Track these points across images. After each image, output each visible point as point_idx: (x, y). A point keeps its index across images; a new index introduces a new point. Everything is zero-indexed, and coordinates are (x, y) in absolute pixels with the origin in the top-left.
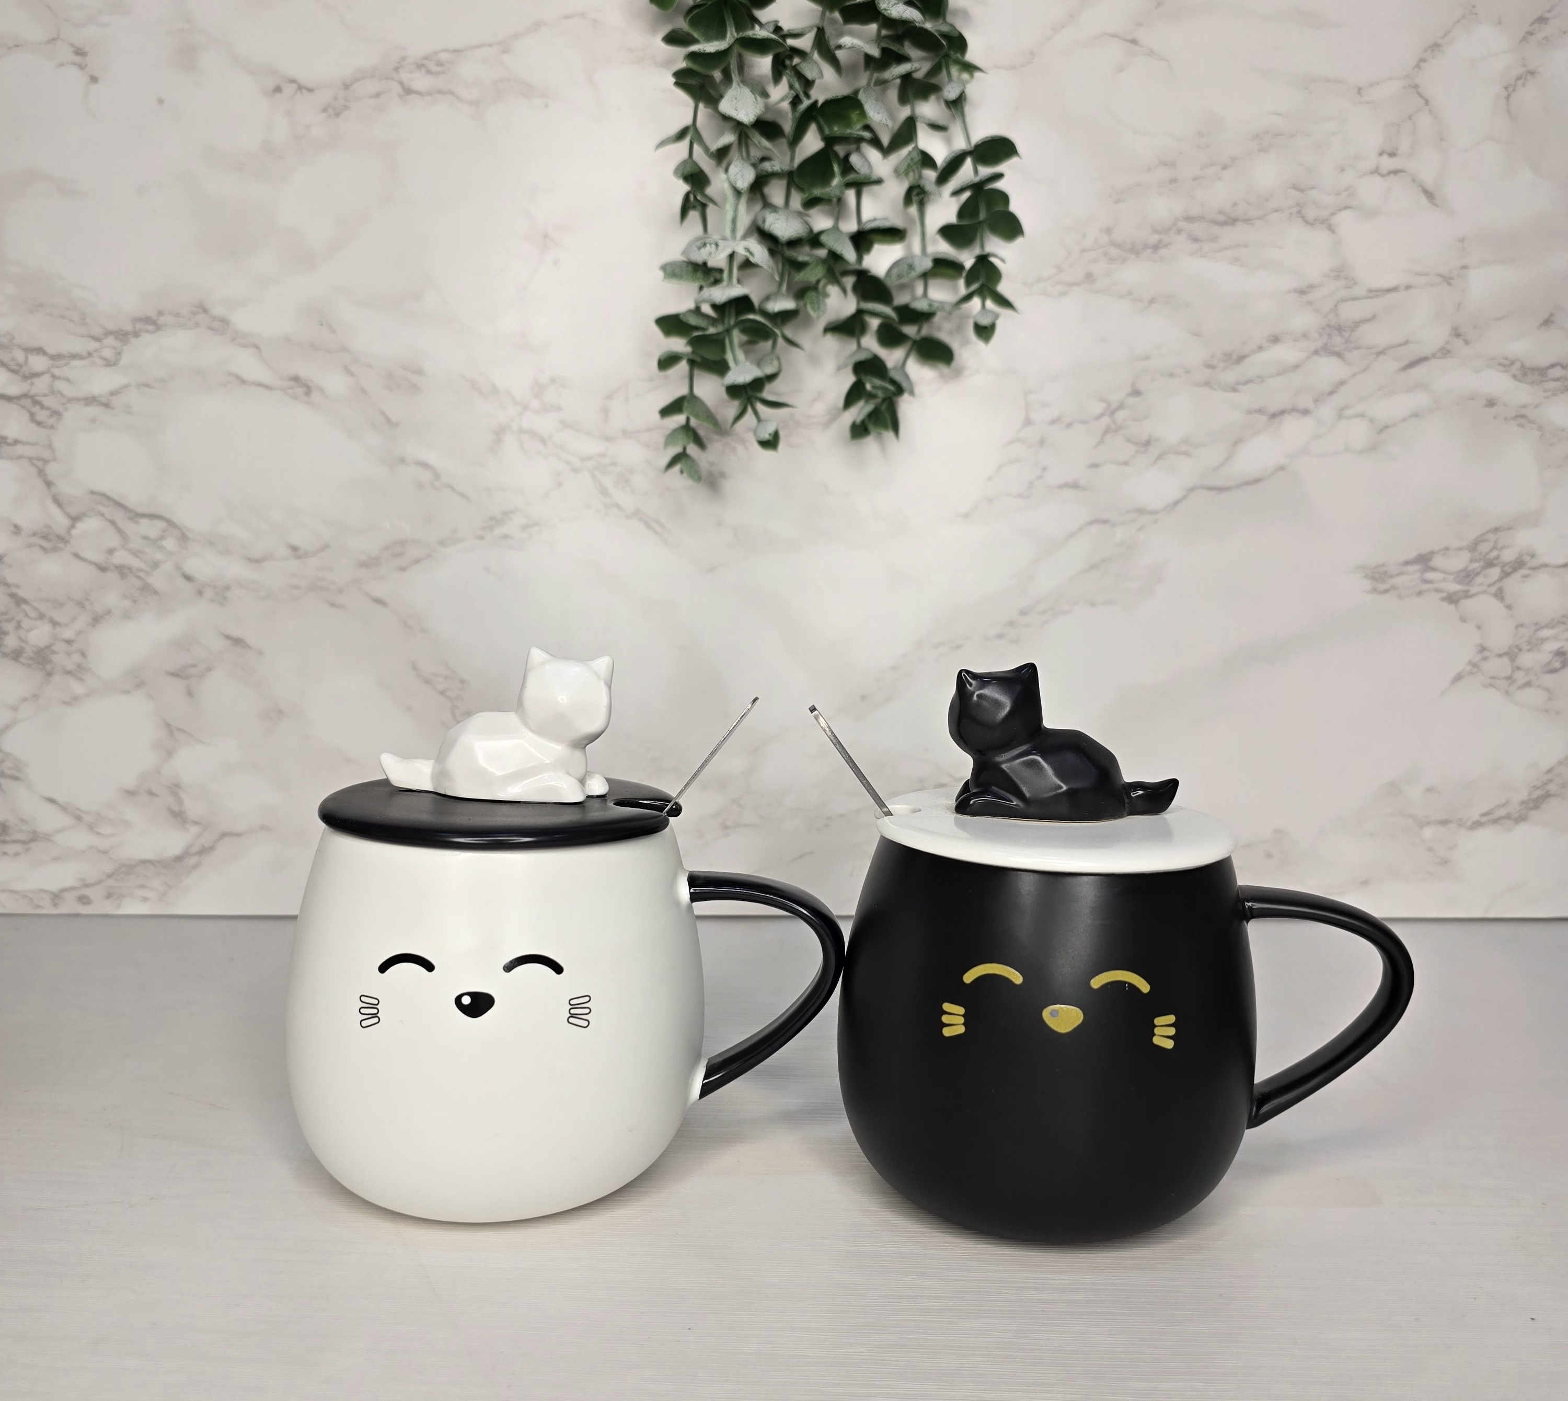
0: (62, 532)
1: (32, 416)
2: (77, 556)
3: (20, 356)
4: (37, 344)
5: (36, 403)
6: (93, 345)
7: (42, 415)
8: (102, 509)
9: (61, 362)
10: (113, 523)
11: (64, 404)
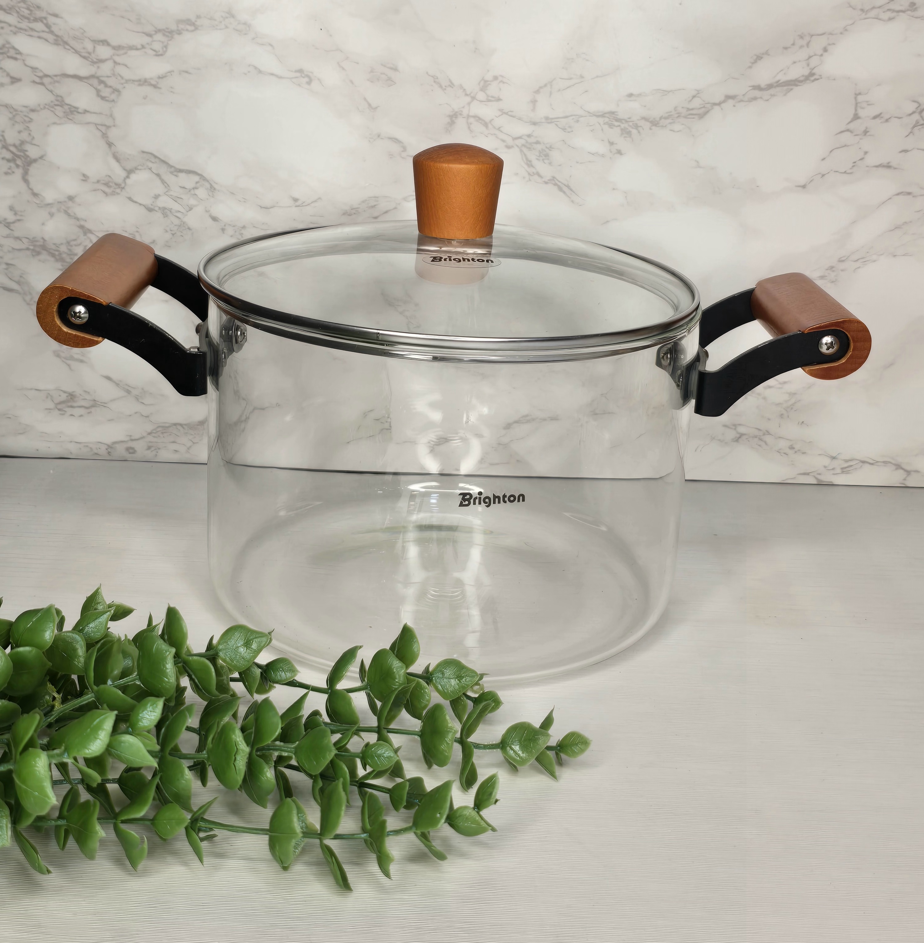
0: (119, 181)
1: (98, 91)
2: (130, 199)
3: (89, 46)
4: (102, 37)
5: (101, 82)
6: (147, 39)
7: (106, 92)
8: (150, 165)
9: (121, 52)
10: (158, 175)
11: (122, 84)
